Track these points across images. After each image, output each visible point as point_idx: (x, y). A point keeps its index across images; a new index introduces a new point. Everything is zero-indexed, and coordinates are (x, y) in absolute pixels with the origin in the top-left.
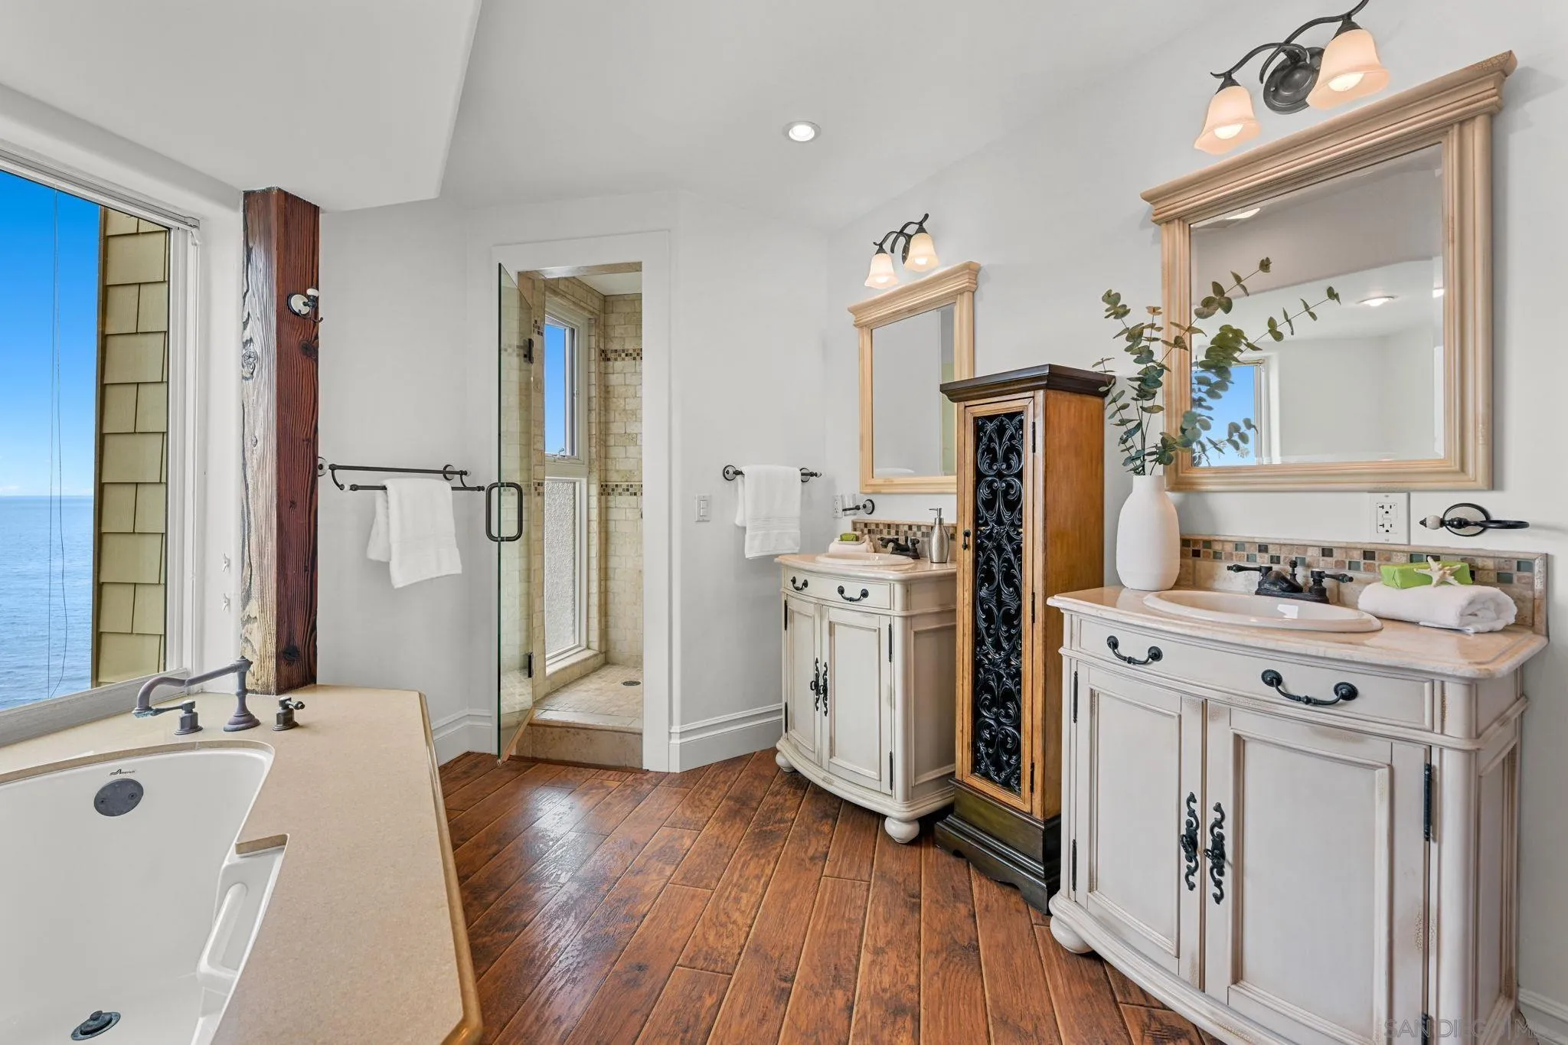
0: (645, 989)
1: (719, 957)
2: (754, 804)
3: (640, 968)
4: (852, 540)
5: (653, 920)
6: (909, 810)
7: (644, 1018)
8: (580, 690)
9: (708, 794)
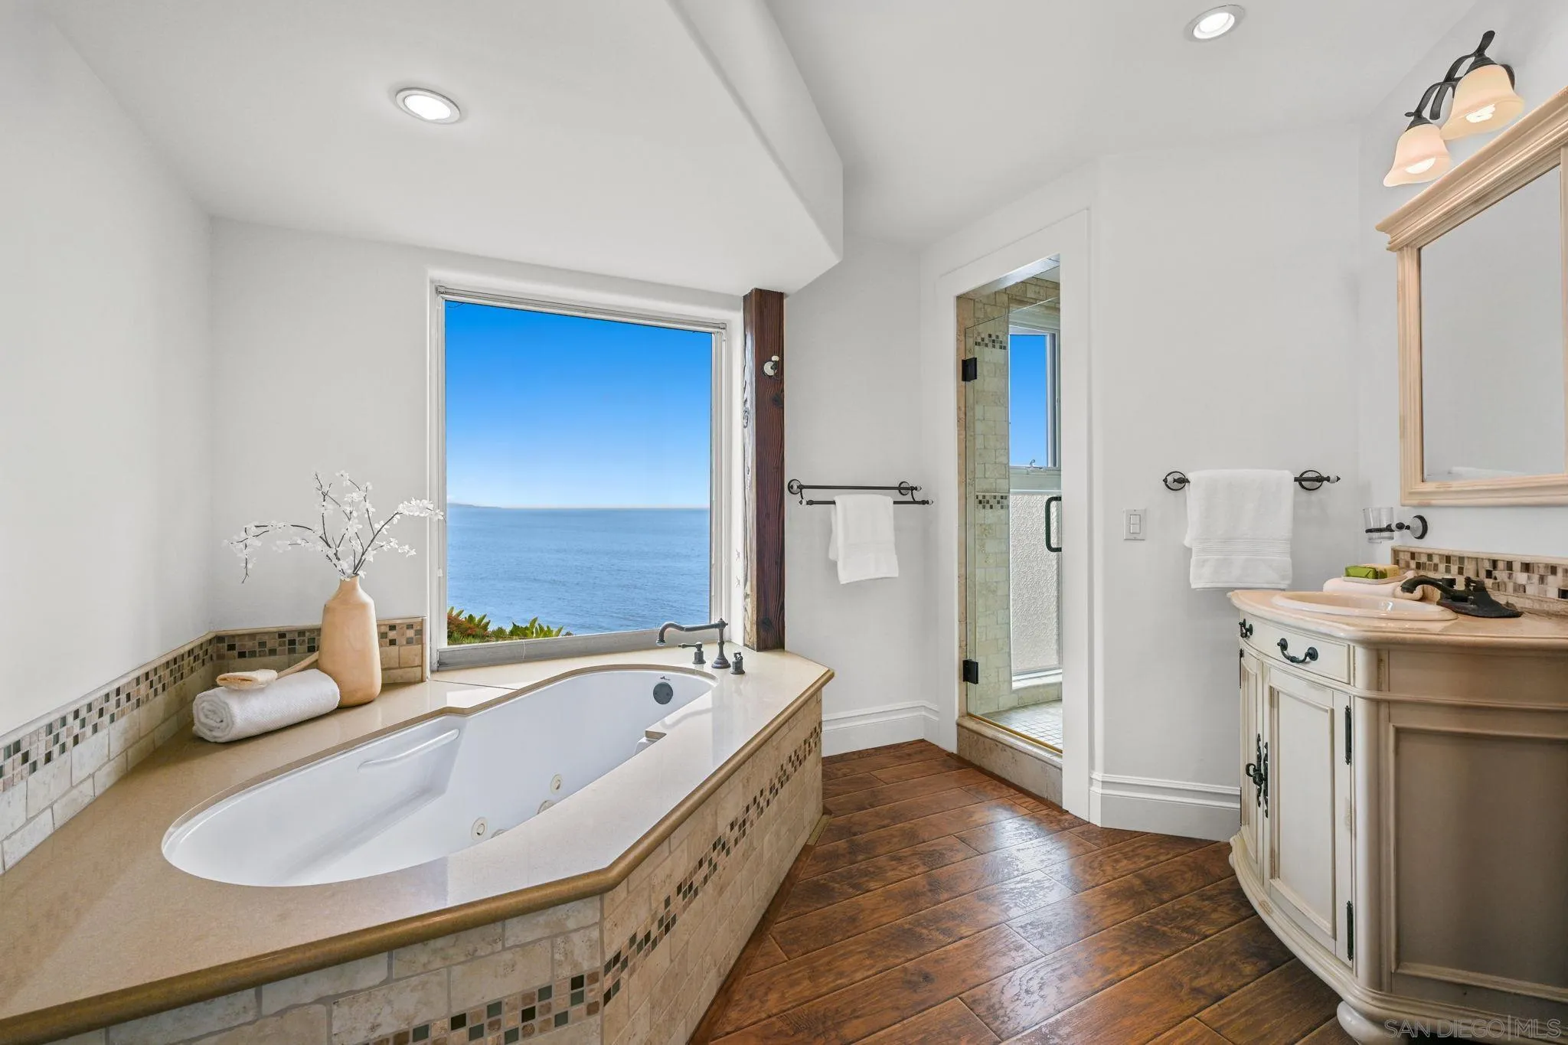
0: (916, 997)
1: (1002, 1016)
2: (1165, 896)
3: (927, 978)
4: (1366, 576)
5: (966, 946)
6: (1374, 1003)
7: (900, 1019)
8: (1048, 713)
9: (1117, 861)
